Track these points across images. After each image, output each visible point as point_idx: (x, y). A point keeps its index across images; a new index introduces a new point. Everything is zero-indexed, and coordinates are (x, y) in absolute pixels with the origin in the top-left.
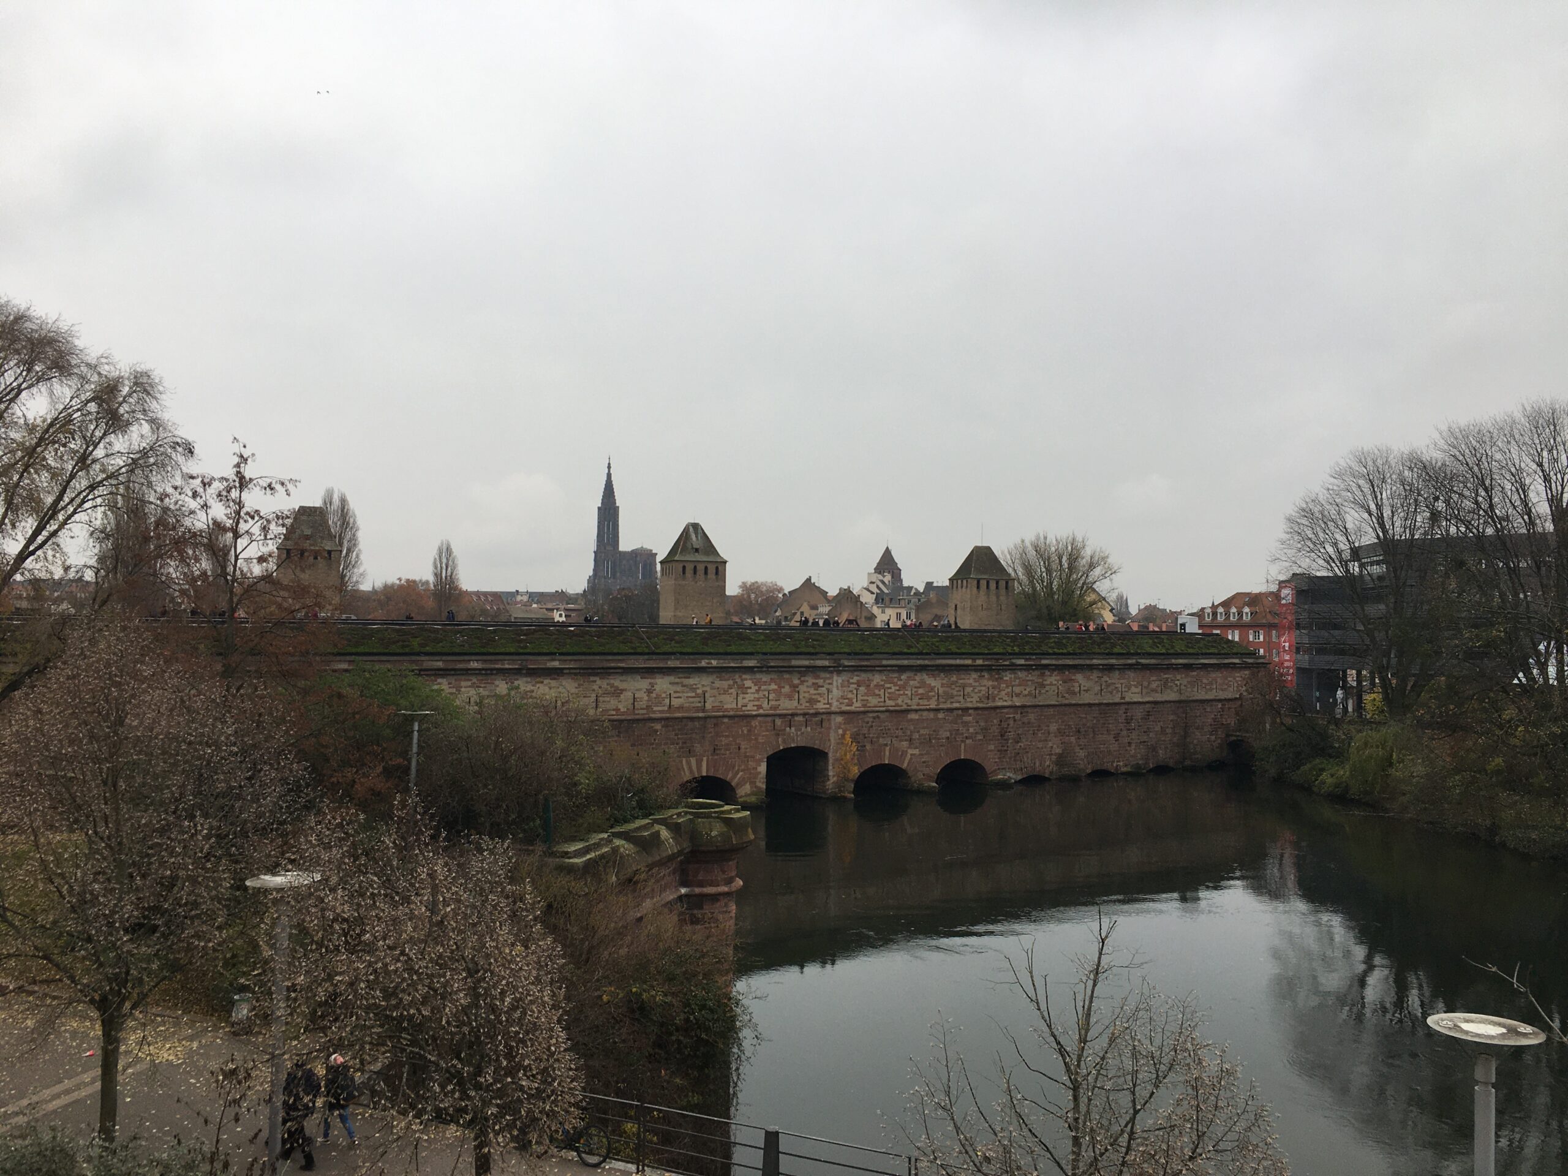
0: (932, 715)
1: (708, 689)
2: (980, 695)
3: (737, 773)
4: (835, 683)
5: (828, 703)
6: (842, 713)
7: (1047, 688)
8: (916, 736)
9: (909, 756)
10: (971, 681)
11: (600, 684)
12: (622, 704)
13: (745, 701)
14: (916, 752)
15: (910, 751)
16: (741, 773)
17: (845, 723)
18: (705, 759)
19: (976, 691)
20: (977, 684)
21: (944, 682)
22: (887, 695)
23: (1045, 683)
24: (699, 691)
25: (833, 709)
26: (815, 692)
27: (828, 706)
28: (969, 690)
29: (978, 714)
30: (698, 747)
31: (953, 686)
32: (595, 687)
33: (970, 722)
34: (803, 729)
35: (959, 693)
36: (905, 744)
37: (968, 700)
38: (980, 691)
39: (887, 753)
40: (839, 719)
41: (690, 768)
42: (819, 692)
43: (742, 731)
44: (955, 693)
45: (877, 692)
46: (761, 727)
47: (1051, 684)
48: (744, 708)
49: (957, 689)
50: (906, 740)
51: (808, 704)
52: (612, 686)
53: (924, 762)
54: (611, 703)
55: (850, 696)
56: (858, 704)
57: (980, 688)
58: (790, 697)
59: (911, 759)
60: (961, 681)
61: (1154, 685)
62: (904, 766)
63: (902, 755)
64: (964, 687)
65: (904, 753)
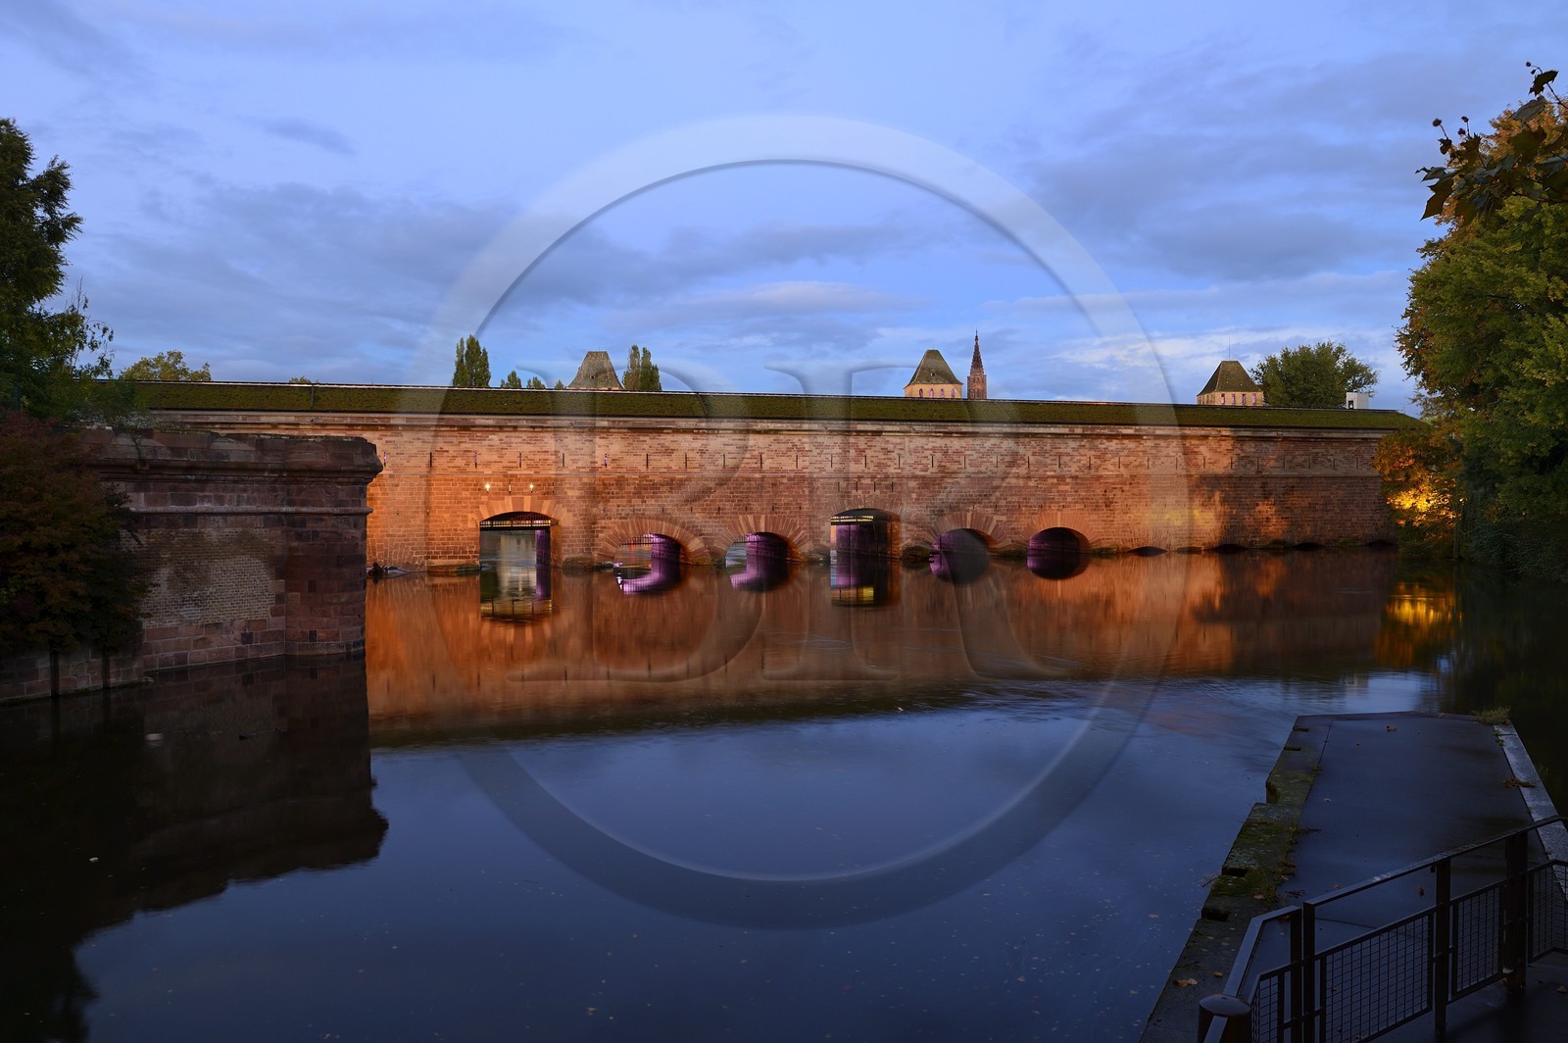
0: (1021, 482)
1: (765, 450)
2: (1081, 464)
3: (799, 531)
4: (907, 449)
5: (899, 468)
6: (915, 477)
7: (1163, 459)
8: (1003, 503)
9: (994, 523)
10: (1069, 450)
11: (649, 442)
12: (675, 463)
13: (807, 463)
14: (1004, 518)
15: (996, 518)
16: (802, 532)
17: (919, 488)
18: (763, 516)
19: (1075, 460)
20: (1076, 453)
21: (1037, 450)
22: (967, 461)
23: (1159, 454)
24: (756, 453)
25: (905, 473)
26: (885, 457)
27: (899, 471)
28: (1065, 459)
29: (1077, 484)
30: (755, 506)
31: (1047, 455)
32: (645, 446)
33: (1067, 491)
34: (872, 492)
35: (1054, 462)
36: (990, 510)
37: (1065, 469)
38: (1079, 461)
39: (969, 519)
40: (912, 484)
41: (747, 524)
42: (889, 457)
43: (803, 492)
44: (1049, 462)
45: (956, 458)
46: (824, 488)
47: (1167, 456)
48: (804, 470)
49: (1052, 458)
50: (991, 507)
51: (876, 468)
52: (663, 446)
53: (1012, 529)
54: (661, 462)
55: (924, 461)
56: (934, 470)
57: (1079, 458)
58: (857, 462)
59: (997, 525)
60: (1056, 450)
61: (1300, 460)
62: (989, 533)
63: (986, 522)
64: (1060, 455)
65: (989, 520)
